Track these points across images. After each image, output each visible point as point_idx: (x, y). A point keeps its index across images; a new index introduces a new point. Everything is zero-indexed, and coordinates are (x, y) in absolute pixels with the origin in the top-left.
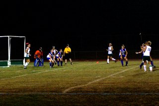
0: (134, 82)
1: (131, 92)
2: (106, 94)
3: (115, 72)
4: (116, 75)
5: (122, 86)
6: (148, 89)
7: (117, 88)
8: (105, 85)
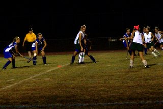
0: (66, 87)
1: (62, 102)
2: (23, 106)
3: (36, 72)
4: (39, 77)
5: (48, 94)
6: (88, 97)
7: (41, 97)
8: (22, 92)
